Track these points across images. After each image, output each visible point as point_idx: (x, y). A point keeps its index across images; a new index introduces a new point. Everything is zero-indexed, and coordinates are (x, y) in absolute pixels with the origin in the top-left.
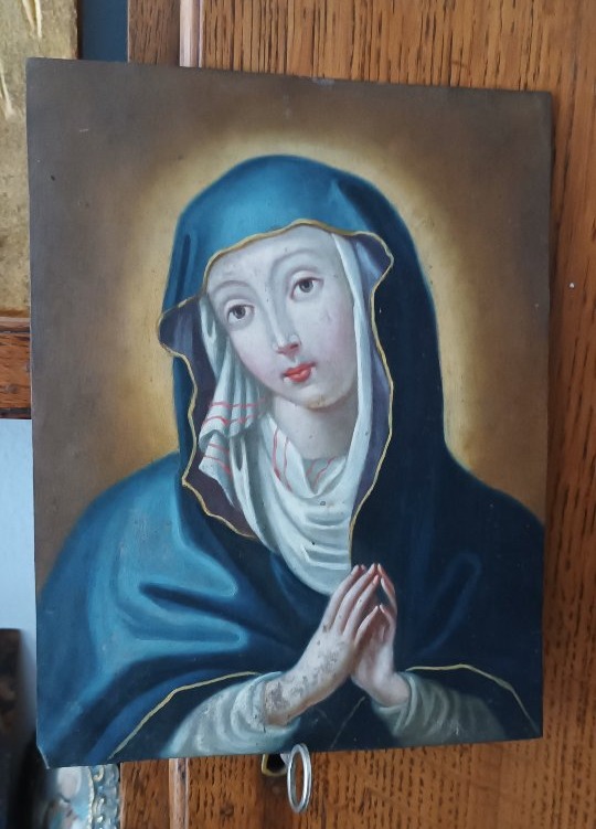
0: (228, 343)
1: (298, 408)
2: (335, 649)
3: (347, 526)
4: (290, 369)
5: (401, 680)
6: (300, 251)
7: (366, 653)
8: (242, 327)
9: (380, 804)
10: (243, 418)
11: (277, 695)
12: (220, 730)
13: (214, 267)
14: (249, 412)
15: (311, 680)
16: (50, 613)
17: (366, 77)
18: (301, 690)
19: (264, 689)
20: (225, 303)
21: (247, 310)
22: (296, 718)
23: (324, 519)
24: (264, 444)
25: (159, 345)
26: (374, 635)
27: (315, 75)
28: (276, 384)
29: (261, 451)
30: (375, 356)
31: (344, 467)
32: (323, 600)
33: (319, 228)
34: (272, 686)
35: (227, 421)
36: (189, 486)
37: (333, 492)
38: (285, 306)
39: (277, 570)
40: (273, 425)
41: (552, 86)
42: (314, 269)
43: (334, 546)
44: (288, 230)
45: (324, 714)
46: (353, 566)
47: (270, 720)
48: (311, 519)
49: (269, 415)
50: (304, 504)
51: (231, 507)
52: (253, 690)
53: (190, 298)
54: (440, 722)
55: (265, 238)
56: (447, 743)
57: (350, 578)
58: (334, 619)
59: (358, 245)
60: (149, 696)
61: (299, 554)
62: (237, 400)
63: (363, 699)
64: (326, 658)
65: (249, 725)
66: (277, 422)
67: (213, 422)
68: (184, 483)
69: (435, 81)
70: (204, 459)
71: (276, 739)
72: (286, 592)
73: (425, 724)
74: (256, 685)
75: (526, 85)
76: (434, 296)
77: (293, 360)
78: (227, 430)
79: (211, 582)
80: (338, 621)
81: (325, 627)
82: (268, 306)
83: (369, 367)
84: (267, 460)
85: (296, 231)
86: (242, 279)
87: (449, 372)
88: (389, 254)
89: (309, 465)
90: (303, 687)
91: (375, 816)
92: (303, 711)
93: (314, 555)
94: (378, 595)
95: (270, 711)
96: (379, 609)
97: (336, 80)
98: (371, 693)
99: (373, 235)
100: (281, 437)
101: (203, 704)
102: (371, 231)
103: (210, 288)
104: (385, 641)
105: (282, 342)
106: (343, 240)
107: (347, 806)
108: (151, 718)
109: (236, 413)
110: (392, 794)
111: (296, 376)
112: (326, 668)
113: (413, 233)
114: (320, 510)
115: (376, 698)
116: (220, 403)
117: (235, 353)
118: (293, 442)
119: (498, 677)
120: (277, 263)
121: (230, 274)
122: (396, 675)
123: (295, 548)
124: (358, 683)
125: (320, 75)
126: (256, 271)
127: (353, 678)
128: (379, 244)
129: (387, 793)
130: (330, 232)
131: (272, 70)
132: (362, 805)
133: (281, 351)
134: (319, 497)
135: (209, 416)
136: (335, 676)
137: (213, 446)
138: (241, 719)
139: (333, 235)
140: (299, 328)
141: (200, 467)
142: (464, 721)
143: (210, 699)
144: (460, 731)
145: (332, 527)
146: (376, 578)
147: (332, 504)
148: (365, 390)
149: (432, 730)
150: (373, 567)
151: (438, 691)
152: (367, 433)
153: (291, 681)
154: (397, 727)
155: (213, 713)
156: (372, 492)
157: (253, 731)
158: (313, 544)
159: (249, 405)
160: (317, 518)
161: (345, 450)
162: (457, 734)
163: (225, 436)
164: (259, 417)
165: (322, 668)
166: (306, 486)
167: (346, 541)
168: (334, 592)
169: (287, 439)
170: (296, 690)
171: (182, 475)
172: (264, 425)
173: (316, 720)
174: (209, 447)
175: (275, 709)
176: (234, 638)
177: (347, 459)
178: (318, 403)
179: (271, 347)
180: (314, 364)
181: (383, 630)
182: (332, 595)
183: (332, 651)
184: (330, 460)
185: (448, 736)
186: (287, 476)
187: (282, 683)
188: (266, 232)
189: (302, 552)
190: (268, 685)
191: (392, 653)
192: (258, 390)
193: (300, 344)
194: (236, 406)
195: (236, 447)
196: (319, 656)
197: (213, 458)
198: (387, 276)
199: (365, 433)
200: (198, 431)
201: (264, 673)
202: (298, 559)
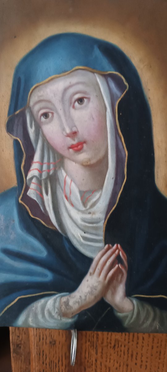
0: (41, 132)
1: (77, 165)
2: (96, 284)
3: (102, 225)
4: (73, 145)
5: (129, 300)
6: (78, 83)
7: (111, 287)
8: (47, 123)
9: (123, 346)
10: (49, 170)
11: (67, 304)
13: (33, 93)
14: (52, 166)
15: (83, 297)
18: (78, 302)
19: (60, 300)
20: (39, 111)
21: (50, 115)
22: (76, 315)
23: (90, 221)
24: (59, 184)
25: (6, 134)
28: (65, 152)
29: (58, 186)
30: (118, 138)
31: (101, 195)
32: (90, 260)
33: (88, 70)
34: (64, 299)
35: (41, 171)
36: (22, 203)
37: (95, 208)
38: (70, 112)
39: (67, 245)
42: (85, 93)
44: (71, 72)
45: (89, 314)
46: (105, 245)
47: (63, 315)
48: (84, 220)
49: (62, 168)
50: (80, 213)
51: (43, 213)
52: (55, 300)
53: (21, 109)
54: (149, 322)
55: (59, 77)
57: (103, 251)
58: (95, 270)
59: (110, 80)
60: (7, 299)
62: (46, 160)
63: (109, 308)
64: (91, 288)
65: (54, 316)
66: (66, 172)
67: (34, 171)
68: (20, 201)
70: (30, 190)
71: (66, 324)
72: (71, 255)
73: (141, 322)
74: (57, 298)
76: (150, 106)
77: (74, 140)
78: (41, 175)
79: (34, 248)
80: (97, 271)
81: (91, 273)
82: (61, 112)
83: (114, 144)
84: (61, 191)
85: (76, 72)
86: (48, 99)
87: (158, 146)
88: (126, 84)
89: (82, 193)
90: (80, 300)
91: (121, 351)
92: (79, 312)
93: (85, 239)
94: (118, 259)
95: (63, 311)
96: (119, 267)
98: (113, 306)
99: (117, 73)
100: (68, 180)
101: (32, 305)
102: (116, 71)
103: (31, 104)
104: (121, 282)
105: (68, 131)
106: (101, 77)
107: (108, 345)
108: (8, 309)
109: (45, 167)
110: (129, 342)
111: (76, 148)
112: (91, 293)
113: (139, 72)
114: (88, 216)
115: (115, 308)
116: (37, 162)
117: (44, 136)
118: (74, 182)
120: (66, 90)
121: (41, 96)
122: (126, 298)
123: (76, 234)
124: (107, 301)
126: (55, 95)
127: (104, 298)
128: (121, 78)
129: (127, 341)
130: (93, 73)
132: (115, 346)
133: (68, 136)
134: (87, 210)
135: (32, 168)
136: (95, 297)
137: (33, 183)
138: (50, 313)
139: (95, 74)
140: (77, 124)
141: (28, 193)
143: (35, 303)
144: (159, 327)
145: (95, 225)
146: (117, 251)
147: (94, 213)
148: (112, 156)
149: (145, 326)
150: (115, 245)
151: (148, 307)
152: (113, 178)
153: (74, 298)
154: (126, 323)
155: (37, 309)
156: (115, 208)
157: (55, 319)
158: (85, 233)
159: (52, 163)
160: (86, 220)
161: (101, 187)
162: (158, 328)
163: (40, 179)
164: (57, 169)
165: (89, 292)
166: (81, 204)
167: (102, 232)
168: (95, 257)
169: (71, 180)
170: (76, 302)
171: (19, 197)
172: (59, 173)
173: (86, 317)
174: (32, 184)
175: (66, 310)
176: (46, 276)
177: (102, 191)
178: (87, 163)
179: (63, 133)
180: (85, 142)
181: (120, 276)
182: (94, 258)
183: (94, 285)
184: (93, 191)
185: (153, 329)
186: (71, 199)
187: (69, 298)
188: (60, 73)
189: (79, 237)
190: (62, 298)
191: (125, 288)
192: (56, 155)
193: (78, 131)
194: (45, 163)
195: (45, 184)
196: (88, 287)
197: (34, 189)
198: (125, 96)
199: (112, 178)
200: (26, 176)
201: (60, 293)
202: (77, 240)
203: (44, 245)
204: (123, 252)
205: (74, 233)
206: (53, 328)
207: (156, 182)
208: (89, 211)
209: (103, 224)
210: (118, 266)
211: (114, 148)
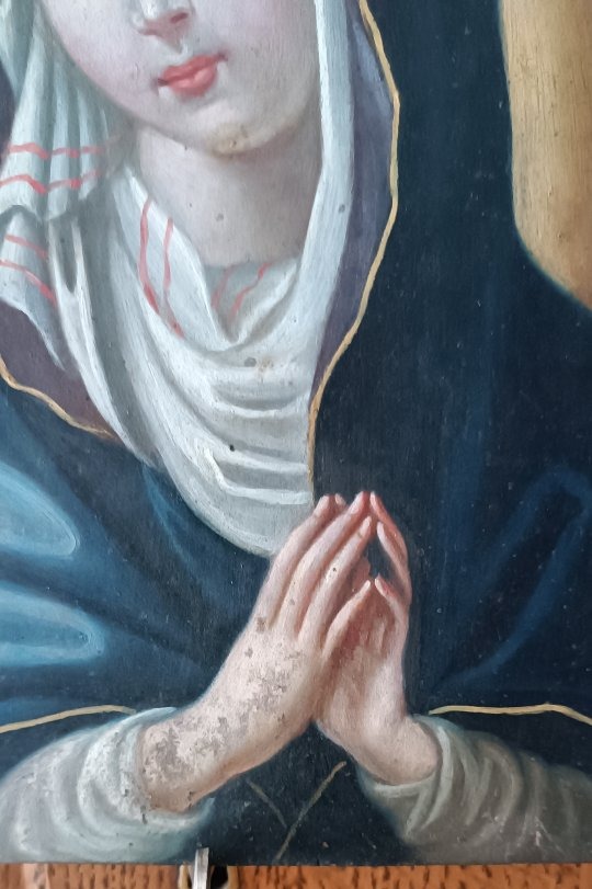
0: (38, 18)
1: (192, 154)
2: (284, 666)
3: (302, 411)
4: (172, 68)
5: (419, 730)
7: (345, 675)
10: (76, 179)
11: (167, 753)
12: (58, 815)
14: (87, 165)
15: (234, 724)
18: (215, 745)
19: (140, 738)
22: (205, 799)
23: (252, 396)
24: (121, 238)
26: (362, 641)
28: (143, 104)
29: (115, 249)
30: (358, 34)
31: (294, 281)
32: (258, 565)
34: (156, 735)
35: (42, 186)
37: (272, 338)
40: (140, 195)
43: (277, 455)
46: (317, 497)
47: (154, 800)
48: (225, 393)
49: (129, 171)
50: (208, 362)
51: (58, 369)
52: (119, 741)
54: (502, 818)
57: (310, 523)
58: (279, 606)
61: (203, 470)
62: (61, 139)
63: (341, 765)
64: (265, 682)
65: (115, 809)
66: (147, 185)
67: (12, 188)
71: (168, 837)
72: (178, 549)
73: (469, 821)
74: (126, 731)
77: (179, 49)
78: (42, 204)
79: (22, 521)
80: (288, 610)
81: (261, 622)
83: (344, 64)
84: (127, 267)
87: (525, 69)
89: (218, 279)
90: (220, 737)
92: (221, 784)
93: (232, 472)
94: (372, 557)
95: (153, 784)
96: (373, 591)
98: (357, 756)
100: (157, 220)
101: (25, 765)
104: (385, 653)
105: (151, 11)
109: (59, 169)
111: (185, 83)
112: (263, 702)
114: (246, 376)
115: (366, 765)
116: (25, 147)
117: (51, 36)
124: (329, 734)
127: (320, 725)
133: (151, 29)
134: (241, 347)
135: (3, 175)
136: (283, 720)
137: (12, 238)
138: (98, 796)
142: (553, 819)
143: (36, 756)
144: (544, 840)
145: (272, 413)
146: (367, 522)
147: (268, 362)
149: (485, 834)
150: (359, 499)
151: (497, 754)
152: (342, 208)
153: (195, 727)
155: (45, 782)
156: (356, 337)
157: (122, 821)
158: (232, 448)
159: (86, 150)
160: (237, 394)
161: (296, 246)
162: (537, 843)
163: (39, 219)
164: (108, 175)
166: (214, 324)
167: (302, 443)
168: (278, 552)
169: (170, 222)
170: (206, 745)
172: (118, 192)
173: (246, 804)
174: (7, 243)
175: (164, 779)
176: (78, 638)
177: (299, 267)
178: (235, 143)
179: (129, 20)
180: (222, 56)
181: (381, 629)
182: (274, 556)
183: (277, 670)
184: (263, 267)
185: (519, 845)
186: (172, 305)
187: (176, 729)
189: (209, 467)
190: (148, 733)
191: (401, 678)
192: (103, 114)
193: (193, 10)
194: (59, 151)
195: (62, 241)
196: (250, 680)
197: (14, 265)
199: (337, 208)
201: (139, 711)
202: (202, 481)
203: (67, 507)
204: (392, 527)
205: (189, 451)
206: (114, 859)
207: (518, 224)
208: (248, 352)
209: (305, 409)
210: (373, 586)
211: (345, 77)
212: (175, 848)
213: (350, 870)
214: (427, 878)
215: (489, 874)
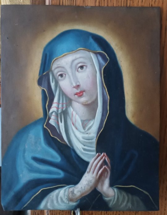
0: (58, 85)
1: (80, 104)
2: (91, 179)
3: (95, 141)
4: (77, 93)
5: (112, 189)
6: (80, 58)
7: (100, 181)
8: (62, 80)
10: (63, 107)
11: (73, 192)
12: (55, 202)
13: (54, 63)
14: (64, 105)
15: (83, 188)
16: (5, 164)
17: (101, 5)
18: (80, 191)
19: (69, 190)
20: (57, 73)
21: (64, 75)
22: (78, 200)
23: (87, 138)
24: (69, 116)
25: (38, 86)
26: (103, 174)
27: (85, 5)
28: (72, 97)
29: (68, 117)
31: (94, 122)
32: (87, 163)
33: (86, 50)
34: (71, 189)
35: (58, 108)
36: (46, 128)
37: (90, 130)
38: (75, 74)
39: (73, 154)
40: (72, 110)
41: (160, 5)
42: (84, 63)
43: (91, 147)
44: (76, 51)
45: (87, 199)
46: (97, 153)
47: (70, 200)
48: (84, 138)
49: (70, 107)
50: (81, 133)
51: (59, 134)
52: (65, 190)
53: (47, 72)
54: (125, 204)
55: (69, 54)
56: (127, 210)
57: (95, 157)
58: (90, 170)
59: (98, 55)
60: (34, 190)
61: (80, 149)
62: (61, 102)
63: (100, 195)
64: (88, 181)
65: (64, 201)
66: (73, 108)
67: (54, 108)
68: (45, 127)
69: (122, 5)
70: (51, 120)
71: (72, 206)
72: (75, 160)
73: (120, 204)
75: (152, 5)
76: (122, 70)
77: (78, 90)
78: (58, 111)
79: (52, 156)
80: (92, 170)
81: (88, 172)
82: (70, 74)
83: (101, 93)
84: (70, 120)
85: (79, 51)
86: (62, 66)
87: (127, 93)
88: (108, 58)
89: (83, 122)
92: (81, 198)
93: (84, 149)
94: (105, 163)
95: (70, 197)
96: (105, 168)
97: (91, 6)
98: (102, 193)
99: (103, 52)
100: (74, 113)
101: (50, 194)
103: (53, 69)
104: (107, 177)
105: (74, 85)
106: (93, 54)
108: (34, 198)
109: (60, 106)
111: (79, 95)
112: (88, 185)
114: (86, 136)
116: (56, 103)
117: (60, 88)
118: (78, 115)
119: (144, 190)
120: (73, 61)
121: (59, 64)
122: (110, 188)
123: (79, 147)
124: (98, 190)
125: (87, 5)
126: (67, 64)
127: (96, 188)
128: (105, 55)
130: (89, 52)
131: (72, 5)
133: (74, 87)
135: (52, 107)
136: (91, 187)
138: (62, 199)
139: (90, 52)
140: (80, 80)
141: (50, 122)
142: (133, 204)
143: (52, 193)
144: (131, 207)
145: (90, 141)
146: (104, 157)
147: (90, 134)
148: (100, 99)
149: (122, 206)
150: (103, 154)
151: (124, 193)
153: (77, 188)
154: (111, 204)
155: (53, 197)
156: (103, 130)
157: (65, 203)
158: (84, 146)
159: (64, 103)
161: (94, 117)
162: (130, 208)
163: (57, 113)
164: (67, 107)
165: (87, 184)
166: (82, 128)
167: (94, 145)
169: (76, 114)
171: (44, 124)
172: (69, 109)
173: (85, 201)
174: (52, 116)
175: (72, 196)
176: (60, 174)
177: (94, 120)
178: (86, 103)
179: (71, 86)
180: (84, 91)
181: (106, 173)
182: (90, 162)
183: (90, 179)
184: (89, 120)
185: (127, 208)
186: (76, 125)
187: (74, 189)
188: (70, 52)
189: (81, 148)
190: (70, 189)
191: (109, 181)
192: (67, 99)
193: (80, 85)
194: (60, 104)
195: (60, 116)
196: (86, 181)
197: (53, 119)
198: (107, 64)
199: (100, 112)
200: (49, 111)
201: (69, 185)
202: (80, 150)
203: (59, 154)
204: (108, 158)
205: (78, 146)
208: (87, 132)
209: (95, 140)
211: (101, 94)
212: (73, 208)
213: (100, 212)
214: (113, 213)
215: (124, 213)
